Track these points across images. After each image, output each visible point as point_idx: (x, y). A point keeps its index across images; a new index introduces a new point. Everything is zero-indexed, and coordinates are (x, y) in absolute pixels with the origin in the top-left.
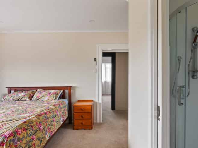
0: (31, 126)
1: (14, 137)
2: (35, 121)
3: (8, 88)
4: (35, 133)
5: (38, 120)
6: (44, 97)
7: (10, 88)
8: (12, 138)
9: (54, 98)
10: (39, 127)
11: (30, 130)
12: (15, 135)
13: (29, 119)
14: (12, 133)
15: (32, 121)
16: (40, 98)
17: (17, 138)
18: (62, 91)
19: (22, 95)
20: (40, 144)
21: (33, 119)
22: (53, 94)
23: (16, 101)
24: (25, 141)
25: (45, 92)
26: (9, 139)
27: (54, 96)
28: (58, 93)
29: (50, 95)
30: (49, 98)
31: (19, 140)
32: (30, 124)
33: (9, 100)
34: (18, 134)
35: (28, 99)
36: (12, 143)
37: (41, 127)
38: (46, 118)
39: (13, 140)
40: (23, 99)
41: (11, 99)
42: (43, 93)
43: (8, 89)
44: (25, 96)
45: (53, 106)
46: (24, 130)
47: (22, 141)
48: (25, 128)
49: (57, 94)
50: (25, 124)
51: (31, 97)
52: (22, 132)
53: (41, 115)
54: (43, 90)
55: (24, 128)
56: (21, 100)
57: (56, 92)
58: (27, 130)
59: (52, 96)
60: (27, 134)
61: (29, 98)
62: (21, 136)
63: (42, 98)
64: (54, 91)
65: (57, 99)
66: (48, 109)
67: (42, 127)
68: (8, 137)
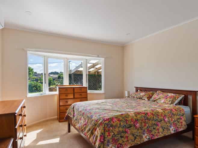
0: (126, 119)
1: (109, 122)
2: (131, 117)
3: (136, 87)
4: (129, 128)
5: (135, 117)
6: (160, 100)
7: (137, 88)
8: (107, 122)
9: (170, 102)
10: (134, 124)
11: (124, 122)
12: (110, 121)
13: (127, 114)
14: (109, 119)
15: (129, 116)
16: (157, 100)
17: (110, 124)
18: (184, 96)
19: (143, 94)
20: (135, 140)
21: (131, 115)
22: (170, 97)
23: (138, 99)
24: (117, 129)
25: (162, 94)
26: (105, 122)
27: (171, 100)
28: (176, 97)
29: (167, 98)
30: (165, 101)
31: (112, 126)
32: (126, 117)
33: (134, 97)
34: (112, 121)
35: (146, 99)
36: (106, 126)
37: (136, 124)
38: (146, 118)
39: (108, 125)
40: (143, 98)
41: (135, 97)
42: (160, 95)
43: (136, 89)
44: (144, 95)
45: (162, 109)
46: (119, 120)
47: (115, 128)
48: (121, 119)
49: (175, 99)
50: (122, 116)
51: (149, 98)
52: (116, 121)
53: (141, 114)
54: (162, 93)
55: (119, 118)
56: (142, 99)
57: (174, 96)
58: (121, 121)
59: (169, 99)
60: (120, 124)
61: (148, 98)
62: (114, 124)
63: (159, 100)
64: (172, 94)
65: (174, 104)
66: (153, 111)
67: (138, 125)
68: (105, 121)
